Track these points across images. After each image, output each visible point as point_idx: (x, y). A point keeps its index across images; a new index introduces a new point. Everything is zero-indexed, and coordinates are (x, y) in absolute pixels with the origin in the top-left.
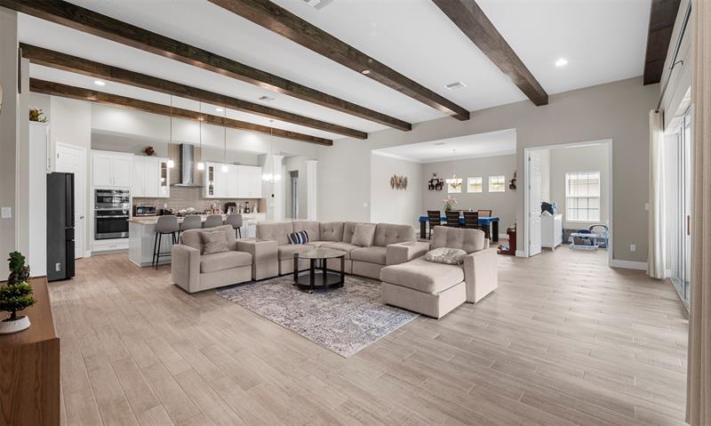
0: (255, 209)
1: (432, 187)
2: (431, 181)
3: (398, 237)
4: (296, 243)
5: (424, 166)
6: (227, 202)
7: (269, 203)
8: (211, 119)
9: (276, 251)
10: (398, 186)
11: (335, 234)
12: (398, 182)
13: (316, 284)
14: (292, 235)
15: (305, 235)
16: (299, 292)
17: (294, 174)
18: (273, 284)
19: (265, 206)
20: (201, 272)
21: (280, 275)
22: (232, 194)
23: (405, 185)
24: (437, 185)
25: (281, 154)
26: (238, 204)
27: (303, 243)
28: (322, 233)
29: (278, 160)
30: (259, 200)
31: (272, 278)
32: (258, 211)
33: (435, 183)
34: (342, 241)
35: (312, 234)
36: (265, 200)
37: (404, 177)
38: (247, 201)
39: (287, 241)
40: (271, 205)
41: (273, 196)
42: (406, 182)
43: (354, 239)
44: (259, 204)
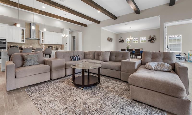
0: (60, 48)
1: (120, 41)
2: (120, 40)
3: (122, 57)
4: (74, 60)
5: (117, 35)
6: (49, 45)
7: (65, 47)
8: (41, 12)
9: (64, 64)
10: (110, 41)
11: (91, 56)
12: (110, 39)
13: (85, 84)
14: (72, 57)
15: (78, 56)
16: (75, 89)
17: (74, 37)
18: (61, 82)
19: (64, 47)
20: (15, 78)
21: (66, 76)
22: (51, 43)
23: (112, 41)
24: (122, 41)
25: (69, 29)
26: (53, 47)
27: (78, 60)
28: (86, 56)
29: (68, 31)
30: (61, 45)
31: (62, 78)
32: (61, 49)
33: (121, 40)
34: (94, 59)
35: (81, 56)
36: (63, 45)
37: (111, 38)
38: (57, 45)
39: (70, 59)
40: (66, 47)
41: (66, 44)
42: (112, 39)
43: (101, 58)
44: (62, 46)
